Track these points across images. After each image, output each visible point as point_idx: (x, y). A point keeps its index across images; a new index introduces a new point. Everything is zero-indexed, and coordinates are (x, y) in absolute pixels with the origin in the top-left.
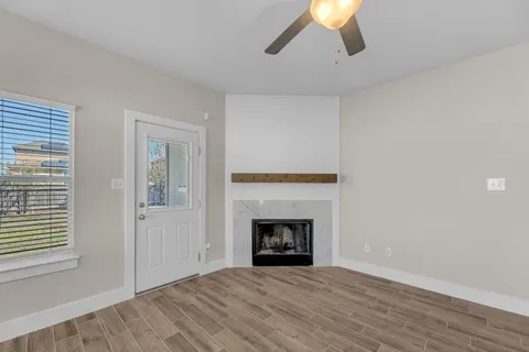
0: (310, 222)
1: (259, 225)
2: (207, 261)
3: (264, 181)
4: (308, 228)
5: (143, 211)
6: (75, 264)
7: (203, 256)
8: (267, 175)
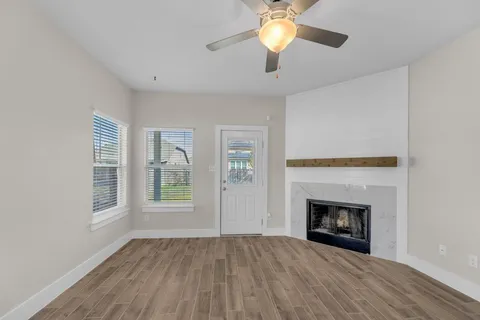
0: (367, 208)
1: (314, 205)
2: (268, 226)
3: (313, 166)
4: (365, 214)
5: (225, 185)
6: (192, 210)
7: (265, 222)
8: (315, 160)
